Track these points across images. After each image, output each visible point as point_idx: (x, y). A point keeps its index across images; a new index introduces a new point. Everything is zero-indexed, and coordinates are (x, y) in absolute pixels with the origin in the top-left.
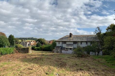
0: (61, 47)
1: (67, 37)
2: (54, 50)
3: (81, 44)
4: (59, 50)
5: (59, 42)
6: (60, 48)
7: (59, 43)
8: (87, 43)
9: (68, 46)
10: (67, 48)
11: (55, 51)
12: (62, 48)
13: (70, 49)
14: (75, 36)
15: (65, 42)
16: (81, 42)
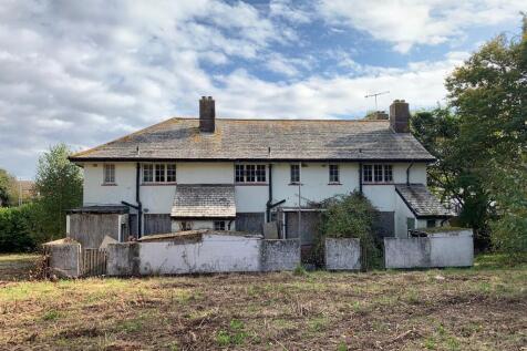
0: (125, 207)
1: (176, 127)
2: (60, 242)
3: (295, 179)
4: (107, 241)
5: (109, 163)
6: (121, 219)
7: (109, 180)
8: (334, 177)
9: (197, 201)
10: (184, 220)
11: (66, 249)
12: (137, 223)
13: (211, 225)
14: (237, 125)
15: (162, 170)
16: (295, 165)
